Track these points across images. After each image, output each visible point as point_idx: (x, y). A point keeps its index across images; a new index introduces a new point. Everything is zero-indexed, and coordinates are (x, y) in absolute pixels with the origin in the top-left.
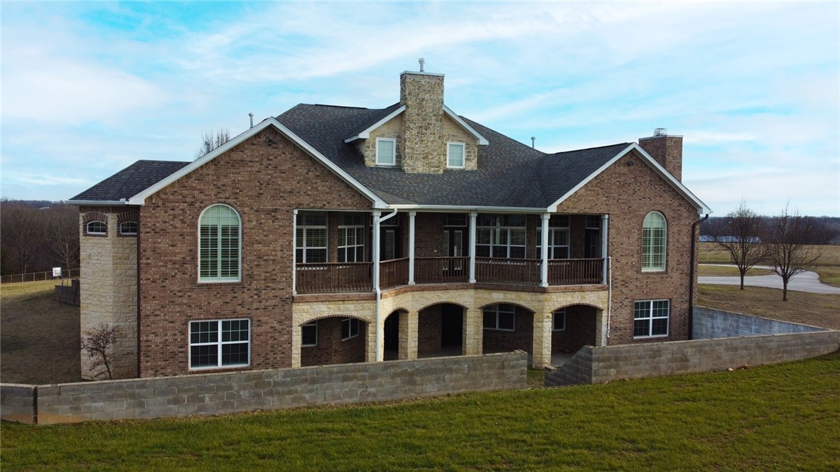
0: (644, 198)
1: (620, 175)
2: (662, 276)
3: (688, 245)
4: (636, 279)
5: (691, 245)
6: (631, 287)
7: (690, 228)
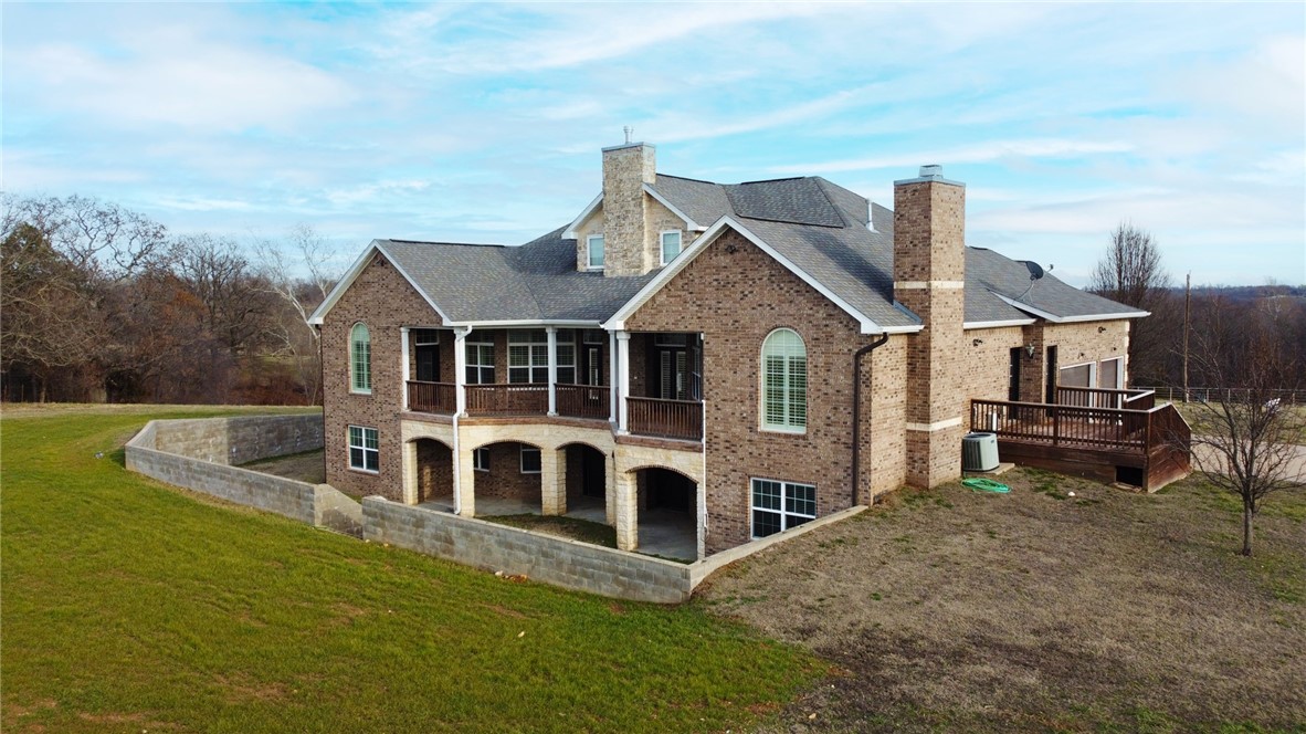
0: (760, 305)
1: (718, 269)
2: (796, 442)
3: (848, 392)
4: (750, 441)
5: (853, 392)
6: (741, 453)
7: (852, 360)
